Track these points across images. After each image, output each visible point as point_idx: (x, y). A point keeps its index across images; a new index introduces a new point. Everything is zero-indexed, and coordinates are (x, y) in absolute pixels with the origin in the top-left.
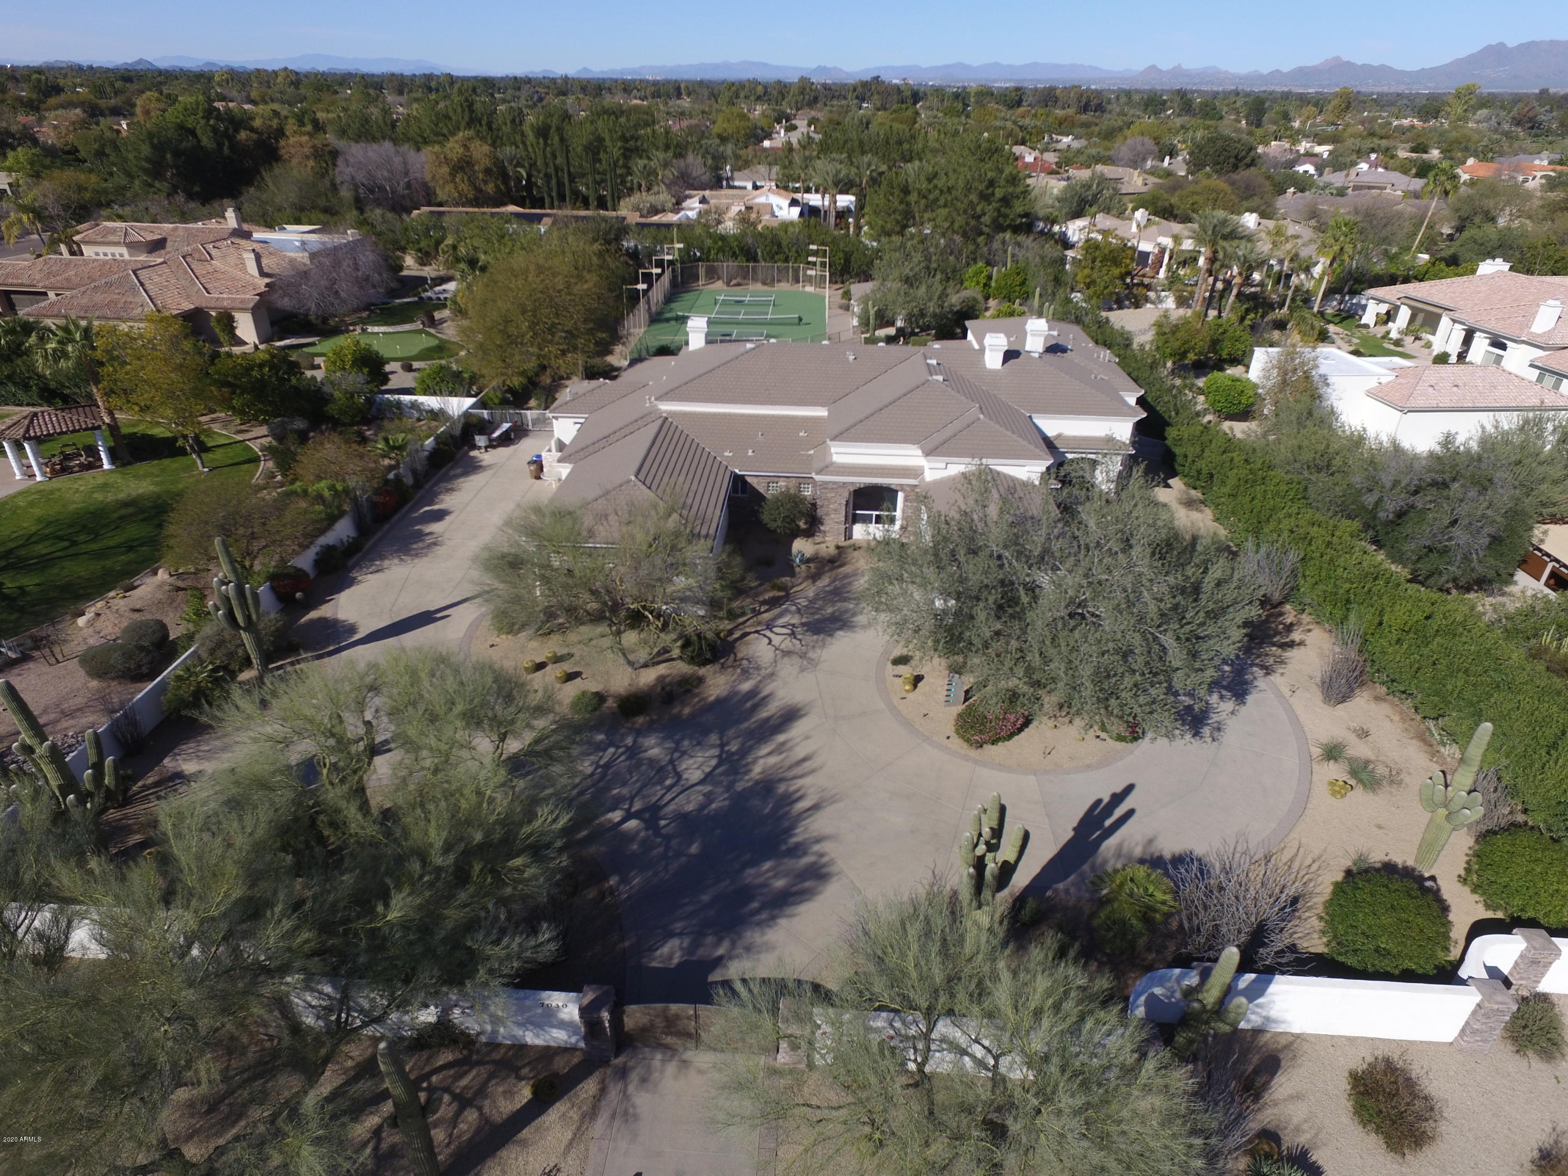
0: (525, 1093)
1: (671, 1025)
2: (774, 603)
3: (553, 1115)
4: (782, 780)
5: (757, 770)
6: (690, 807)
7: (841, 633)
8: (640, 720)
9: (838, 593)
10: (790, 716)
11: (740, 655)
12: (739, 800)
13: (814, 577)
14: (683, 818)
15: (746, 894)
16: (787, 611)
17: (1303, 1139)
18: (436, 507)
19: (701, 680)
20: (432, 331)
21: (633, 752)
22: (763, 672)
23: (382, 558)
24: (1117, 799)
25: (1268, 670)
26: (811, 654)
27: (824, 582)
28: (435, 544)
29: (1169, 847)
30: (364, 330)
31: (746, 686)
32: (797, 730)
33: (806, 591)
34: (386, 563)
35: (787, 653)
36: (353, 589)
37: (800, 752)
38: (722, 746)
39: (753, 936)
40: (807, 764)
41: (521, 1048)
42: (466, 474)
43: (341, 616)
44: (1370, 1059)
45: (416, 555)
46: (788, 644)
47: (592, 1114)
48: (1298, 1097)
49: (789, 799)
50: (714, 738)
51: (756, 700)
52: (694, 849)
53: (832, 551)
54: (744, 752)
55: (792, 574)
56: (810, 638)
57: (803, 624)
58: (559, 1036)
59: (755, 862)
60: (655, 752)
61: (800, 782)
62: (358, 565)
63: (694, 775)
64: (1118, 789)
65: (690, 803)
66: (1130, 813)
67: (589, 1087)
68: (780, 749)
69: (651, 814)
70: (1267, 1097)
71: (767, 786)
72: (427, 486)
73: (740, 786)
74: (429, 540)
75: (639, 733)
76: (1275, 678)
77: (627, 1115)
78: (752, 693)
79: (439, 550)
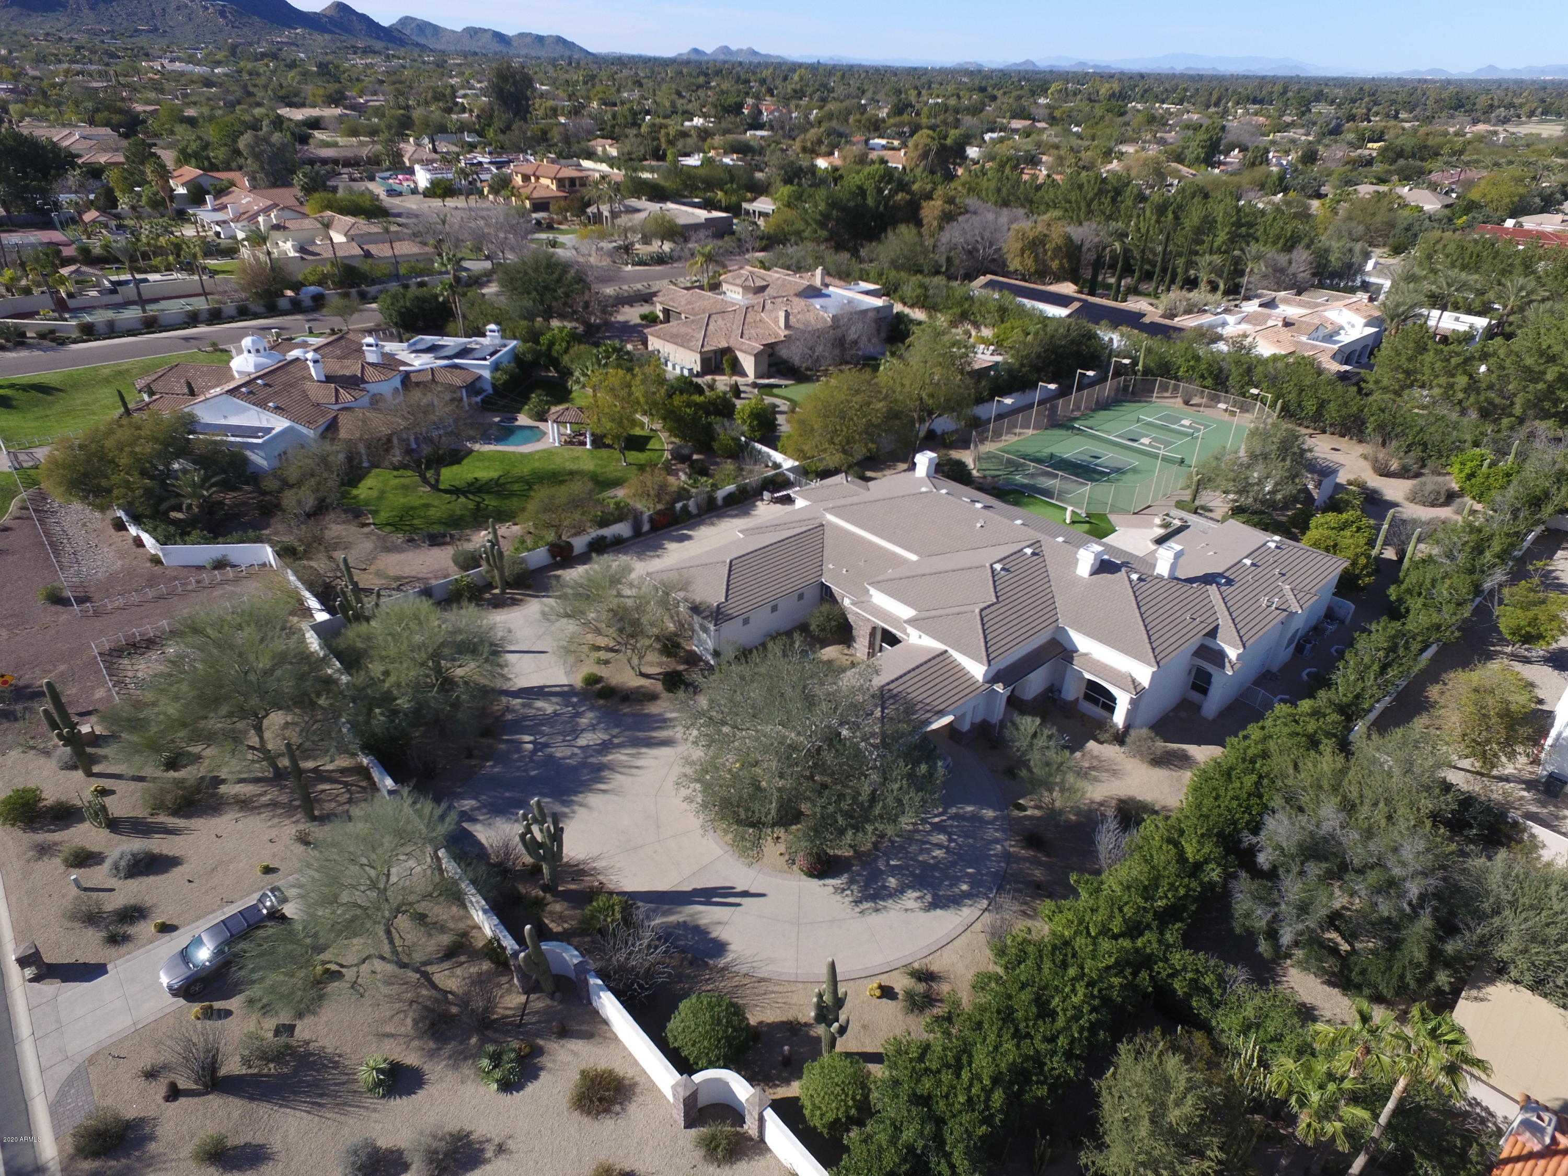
4: (612, 769)
5: (609, 758)
6: (558, 755)
8: (601, 702)
10: (661, 743)
11: (693, 697)
12: (581, 766)
14: (551, 757)
17: (549, 1065)
18: (690, 533)
19: (655, 698)
21: (577, 715)
23: (628, 551)
24: (745, 894)
28: (658, 556)
29: (722, 934)
31: (668, 715)
32: (656, 752)
37: (639, 763)
38: (614, 736)
40: (634, 771)
42: (735, 516)
44: (629, 1075)
48: (575, 1054)
49: (601, 780)
51: (661, 725)
52: (533, 773)
54: (619, 746)
59: (547, 796)
60: (584, 721)
61: (618, 776)
63: (582, 742)
64: (752, 891)
65: (562, 753)
66: (739, 905)
68: (635, 755)
69: (541, 747)
70: (562, 1042)
71: (602, 768)
72: (702, 517)
73: (593, 760)
74: (659, 553)
75: (591, 708)
78: (666, 720)
79: (656, 561)
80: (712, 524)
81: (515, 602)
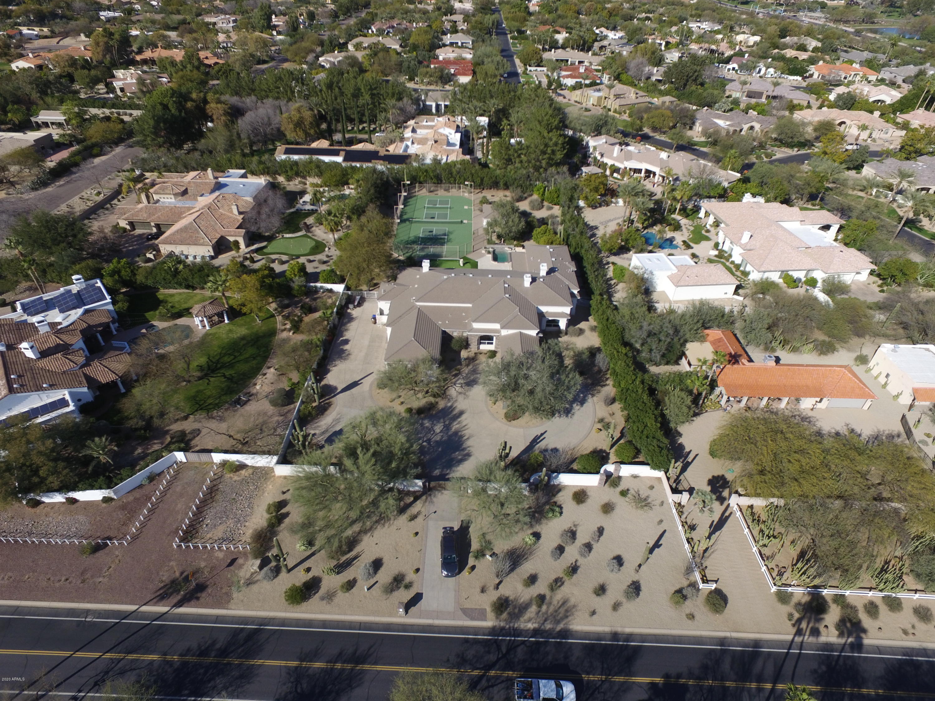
0: (412, 499)
1: (440, 486)
2: (456, 375)
3: (418, 502)
4: (459, 431)
5: (453, 429)
7: (475, 386)
8: (423, 415)
9: (475, 371)
10: (461, 413)
11: (447, 394)
12: (450, 437)
13: (468, 365)
14: (436, 442)
15: (452, 460)
16: (460, 378)
17: (561, 503)
18: (344, 338)
19: (437, 403)
21: (422, 425)
22: (454, 399)
23: (334, 360)
24: (542, 434)
25: (593, 395)
26: (467, 393)
27: (470, 367)
28: (349, 354)
29: (551, 446)
30: (283, 237)
31: (449, 404)
32: (464, 417)
33: (466, 370)
34: (337, 362)
35: (460, 393)
36: (330, 373)
37: (464, 424)
38: (444, 422)
39: (454, 469)
40: (465, 427)
41: (409, 491)
42: (349, 322)
43: (332, 384)
44: (580, 488)
45: (345, 359)
46: (460, 390)
47: (426, 501)
48: (562, 496)
49: (462, 437)
50: (442, 420)
51: (452, 408)
52: (440, 449)
53: (473, 355)
54: (450, 424)
55: (461, 364)
56: (466, 388)
57: (464, 383)
58: (417, 488)
59: (455, 452)
60: (427, 425)
61: (464, 432)
62: (329, 364)
63: (438, 431)
64: (543, 432)
65: (438, 438)
66: (544, 438)
67: (424, 497)
68: (459, 423)
69: (429, 441)
70: (556, 496)
71: (456, 433)
72: (340, 328)
73: (450, 433)
74: (347, 353)
75: (423, 419)
76: (595, 398)
77: (432, 502)
78: (451, 407)
79: (352, 357)
80: (347, 330)
81: (329, 405)
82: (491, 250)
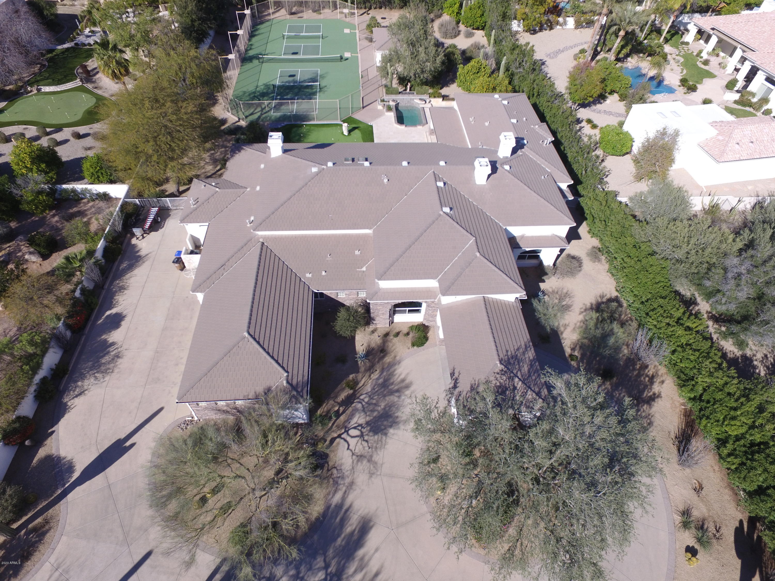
2: (348, 402)
7: (391, 431)
9: (386, 386)
10: (365, 529)
11: (331, 464)
13: (370, 369)
16: (356, 410)
18: (114, 311)
20: (89, 86)
22: (347, 481)
23: (82, 377)
26: (375, 458)
27: (377, 374)
28: (118, 356)
30: (39, 90)
33: (366, 385)
34: (86, 382)
35: (360, 457)
36: (67, 416)
38: (327, 566)
40: (380, 579)
42: (131, 267)
43: (63, 453)
45: (106, 372)
46: (360, 447)
50: (320, 561)
51: (342, 513)
53: (380, 340)
55: (356, 370)
56: (373, 438)
57: (368, 423)
62: (66, 390)
68: (362, 565)
72: (106, 287)
74: (113, 352)
79: (123, 363)
80: (122, 288)
82: (392, 104)
